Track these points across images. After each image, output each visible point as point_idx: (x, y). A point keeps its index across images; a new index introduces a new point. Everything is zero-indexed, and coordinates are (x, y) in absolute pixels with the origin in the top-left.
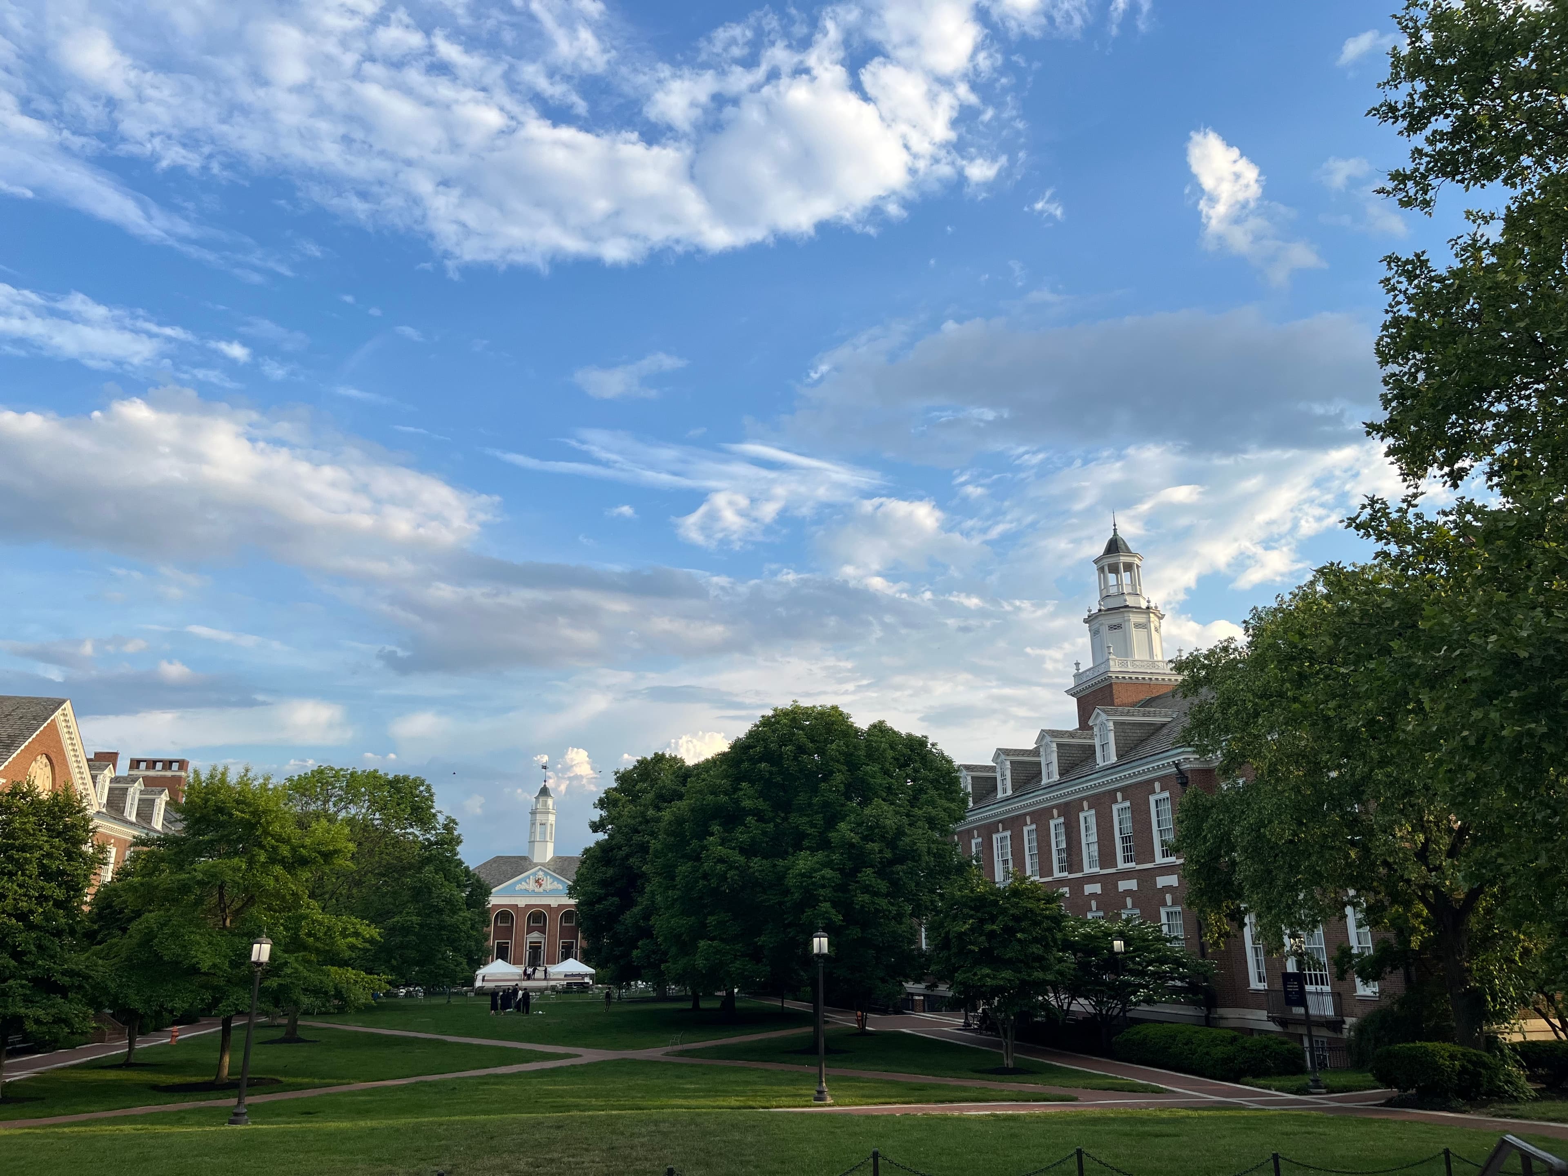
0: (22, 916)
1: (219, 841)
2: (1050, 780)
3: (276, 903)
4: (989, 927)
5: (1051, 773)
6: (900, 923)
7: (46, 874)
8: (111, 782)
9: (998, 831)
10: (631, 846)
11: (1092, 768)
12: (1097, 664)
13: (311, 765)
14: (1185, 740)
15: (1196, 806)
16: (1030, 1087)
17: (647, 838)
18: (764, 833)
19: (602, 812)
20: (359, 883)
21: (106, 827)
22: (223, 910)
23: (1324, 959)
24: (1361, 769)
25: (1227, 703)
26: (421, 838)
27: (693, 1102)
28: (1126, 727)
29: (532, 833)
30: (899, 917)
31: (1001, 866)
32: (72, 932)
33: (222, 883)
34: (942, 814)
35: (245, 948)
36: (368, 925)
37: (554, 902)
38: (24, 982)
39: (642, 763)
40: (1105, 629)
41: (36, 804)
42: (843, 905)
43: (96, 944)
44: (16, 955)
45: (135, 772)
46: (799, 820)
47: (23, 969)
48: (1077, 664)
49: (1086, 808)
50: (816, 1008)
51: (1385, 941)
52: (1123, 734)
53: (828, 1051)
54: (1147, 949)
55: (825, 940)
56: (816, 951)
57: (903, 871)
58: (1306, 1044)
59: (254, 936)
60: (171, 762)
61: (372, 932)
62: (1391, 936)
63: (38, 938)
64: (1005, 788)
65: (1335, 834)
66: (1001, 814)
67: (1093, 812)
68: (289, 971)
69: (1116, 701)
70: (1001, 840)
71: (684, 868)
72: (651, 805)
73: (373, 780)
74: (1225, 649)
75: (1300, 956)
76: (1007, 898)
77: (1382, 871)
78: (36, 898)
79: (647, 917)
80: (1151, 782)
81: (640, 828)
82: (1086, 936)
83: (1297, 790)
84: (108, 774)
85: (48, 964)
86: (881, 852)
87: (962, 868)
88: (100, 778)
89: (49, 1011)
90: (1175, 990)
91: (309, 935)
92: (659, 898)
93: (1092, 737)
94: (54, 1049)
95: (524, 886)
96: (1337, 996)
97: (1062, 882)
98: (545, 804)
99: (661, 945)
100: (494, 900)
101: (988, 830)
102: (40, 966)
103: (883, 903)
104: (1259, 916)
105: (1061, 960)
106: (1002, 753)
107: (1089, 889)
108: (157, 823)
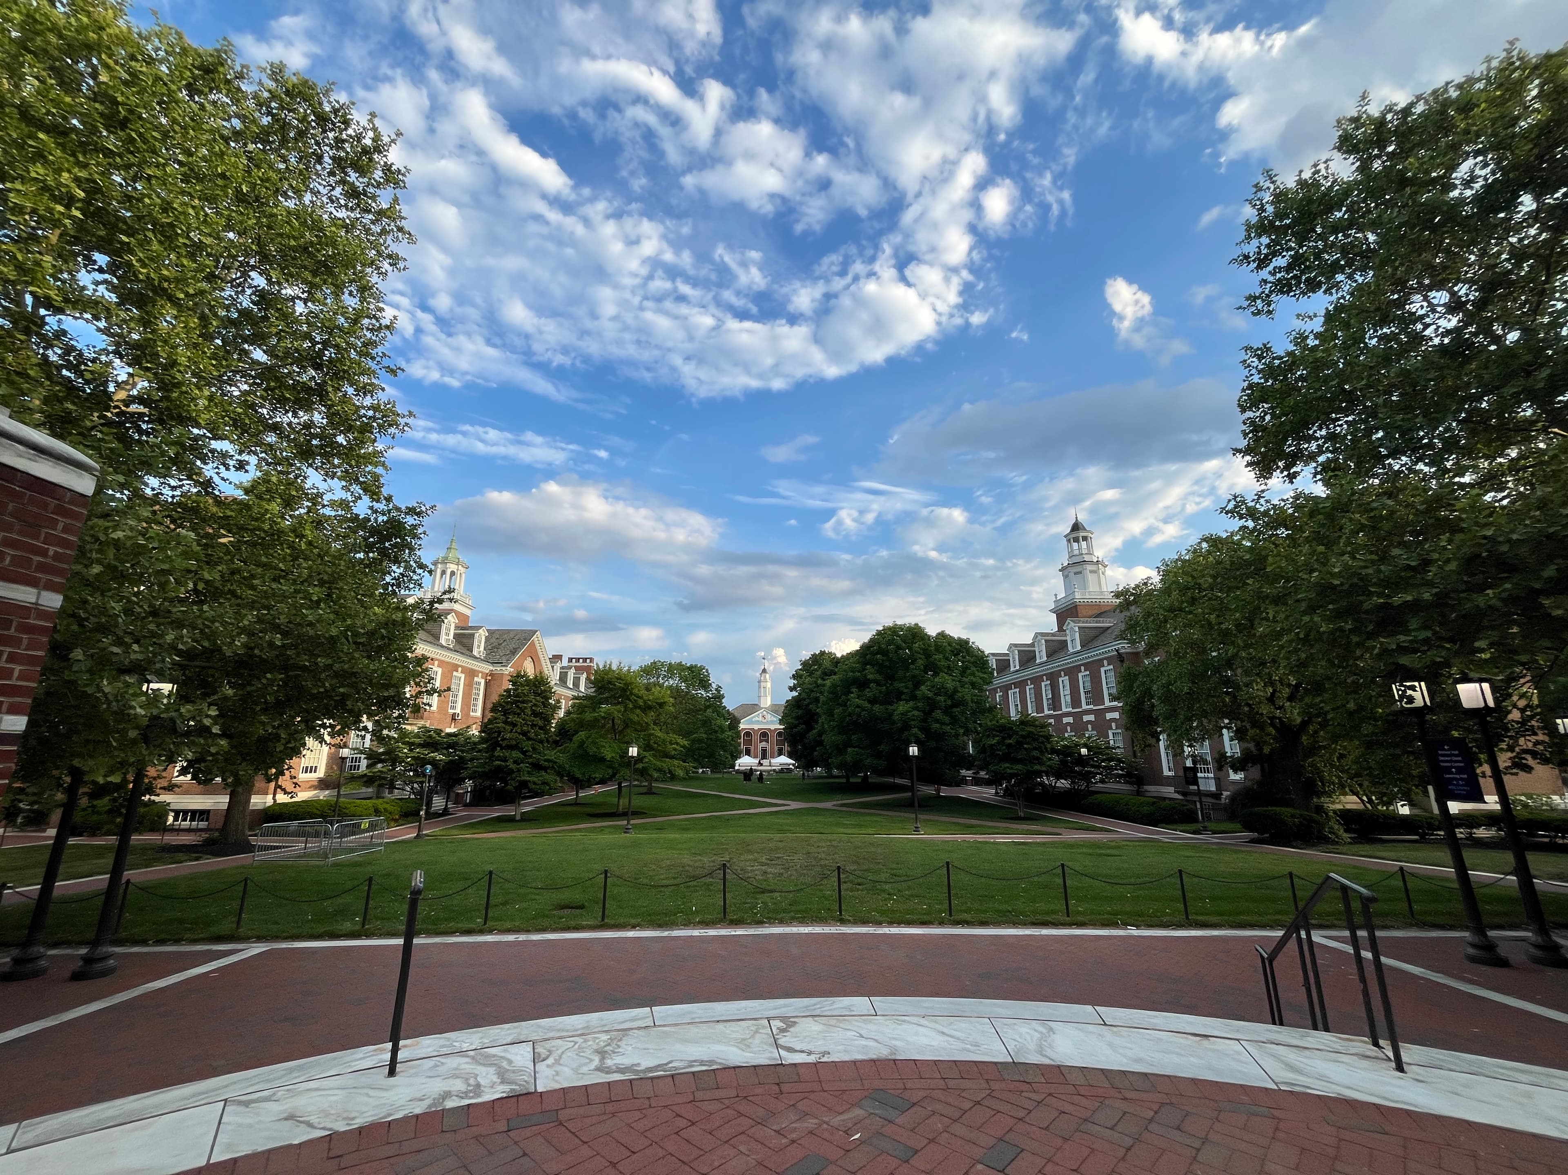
0: (524, 734)
1: (610, 697)
2: (1041, 660)
3: (638, 728)
4: (1008, 741)
5: (1042, 656)
6: (957, 739)
7: (535, 714)
8: (560, 668)
9: (1011, 689)
10: (810, 699)
11: (1066, 653)
12: (1068, 594)
13: (648, 661)
14: (1121, 637)
15: (1129, 674)
16: (1034, 827)
17: (818, 695)
18: (881, 692)
19: (795, 681)
20: (676, 718)
21: (559, 690)
22: (615, 732)
23: (1209, 759)
24: (1231, 651)
25: (1148, 614)
26: (705, 695)
27: (849, 831)
28: (1086, 630)
29: (760, 692)
30: (957, 736)
31: (1014, 708)
32: (548, 741)
33: (613, 717)
34: (979, 681)
35: (626, 749)
36: (682, 739)
37: (772, 727)
38: (527, 765)
39: (814, 655)
40: (1072, 575)
41: (528, 681)
42: (925, 729)
43: (559, 747)
44: (524, 753)
45: (571, 664)
46: (898, 685)
47: (527, 759)
48: (1056, 595)
49: (1063, 675)
50: (912, 783)
51: (1248, 749)
52: (1084, 634)
53: (920, 806)
54: (1101, 753)
55: (916, 748)
56: (911, 754)
57: (958, 711)
58: (1198, 806)
59: (629, 744)
60: (586, 659)
61: (684, 742)
62: (1252, 746)
63: (533, 744)
64: (1015, 666)
65: (1215, 689)
66: (1013, 679)
67: (1067, 678)
68: (647, 760)
69: (1079, 615)
70: (1013, 695)
71: (838, 711)
72: (820, 677)
73: (680, 667)
74: (1145, 584)
75: (1194, 756)
77: (1246, 709)
78: (531, 725)
79: (820, 736)
80: (1102, 660)
81: (814, 689)
82: (1065, 746)
83: (1192, 663)
84: (559, 665)
85: (538, 756)
86: (945, 701)
87: (992, 709)
88: (555, 667)
89: (539, 778)
90: (1120, 776)
91: (655, 743)
92: (826, 726)
93: (1066, 635)
95: (757, 719)
96: (1217, 780)
97: (1050, 716)
98: (765, 677)
99: (828, 749)
100: (742, 726)
101: (1006, 688)
102: (534, 758)
103: (948, 728)
104: (1168, 735)
105: (1050, 759)
106: (1012, 646)
107: (1066, 720)
108: (582, 688)
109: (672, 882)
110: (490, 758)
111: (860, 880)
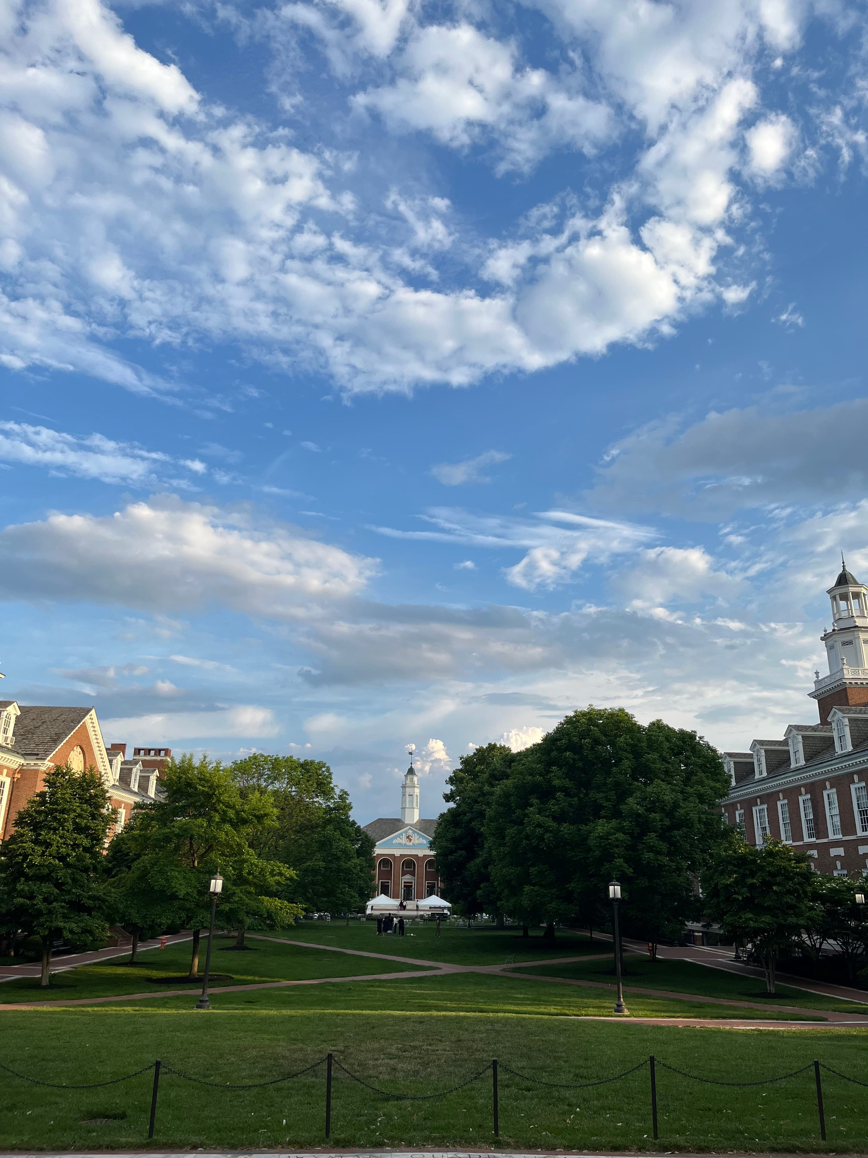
0: (62, 858)
1: (189, 806)
2: (798, 765)
3: (227, 851)
4: (750, 881)
5: (797, 760)
6: (679, 876)
7: (79, 829)
8: (122, 764)
9: (757, 805)
10: (473, 813)
11: (832, 755)
12: (833, 672)
16: (788, 1009)
17: (484, 807)
18: (570, 805)
19: (452, 787)
20: (282, 837)
21: (117, 795)
22: (193, 855)
26: (324, 806)
27: (520, 1009)
28: (859, 723)
29: (404, 802)
30: (679, 871)
31: (760, 832)
32: (95, 869)
33: (192, 835)
34: (710, 792)
35: (207, 882)
36: (288, 868)
37: (420, 853)
38: (63, 904)
39: (480, 750)
40: (838, 645)
41: (72, 781)
42: (634, 861)
43: (111, 878)
44: (58, 885)
45: (137, 757)
46: (597, 796)
47: (62, 895)
48: (817, 673)
49: (828, 787)
50: (614, 939)
52: (857, 728)
53: (624, 973)
55: (618, 888)
56: (611, 895)
57: (680, 835)
59: (212, 874)
60: (160, 750)
61: (291, 873)
63: (73, 873)
64: (761, 771)
66: (759, 791)
67: (834, 790)
68: (236, 899)
69: (851, 702)
70: (758, 812)
71: (511, 831)
72: (487, 782)
73: (291, 763)
76: (764, 858)
78: (72, 846)
79: (486, 866)
81: (479, 800)
82: (832, 890)
84: (119, 759)
85: (79, 891)
86: (661, 820)
87: (727, 833)
88: (115, 761)
89: (79, 924)
91: (249, 873)
92: (494, 853)
93: (831, 730)
94: (84, 952)
95: (398, 840)
97: (810, 846)
98: (412, 780)
99: (496, 887)
100: (377, 851)
101: (749, 804)
102: (73, 893)
103: (665, 860)
105: (811, 909)
106: (757, 743)
107: (834, 852)
108: (152, 792)
109: (257, 1082)
110: (9, 894)
111: (529, 1084)
